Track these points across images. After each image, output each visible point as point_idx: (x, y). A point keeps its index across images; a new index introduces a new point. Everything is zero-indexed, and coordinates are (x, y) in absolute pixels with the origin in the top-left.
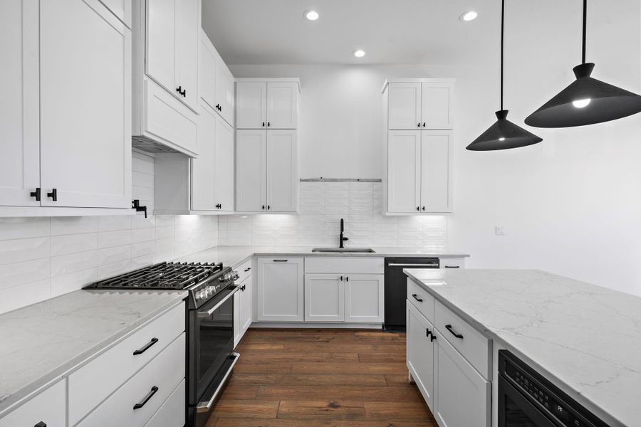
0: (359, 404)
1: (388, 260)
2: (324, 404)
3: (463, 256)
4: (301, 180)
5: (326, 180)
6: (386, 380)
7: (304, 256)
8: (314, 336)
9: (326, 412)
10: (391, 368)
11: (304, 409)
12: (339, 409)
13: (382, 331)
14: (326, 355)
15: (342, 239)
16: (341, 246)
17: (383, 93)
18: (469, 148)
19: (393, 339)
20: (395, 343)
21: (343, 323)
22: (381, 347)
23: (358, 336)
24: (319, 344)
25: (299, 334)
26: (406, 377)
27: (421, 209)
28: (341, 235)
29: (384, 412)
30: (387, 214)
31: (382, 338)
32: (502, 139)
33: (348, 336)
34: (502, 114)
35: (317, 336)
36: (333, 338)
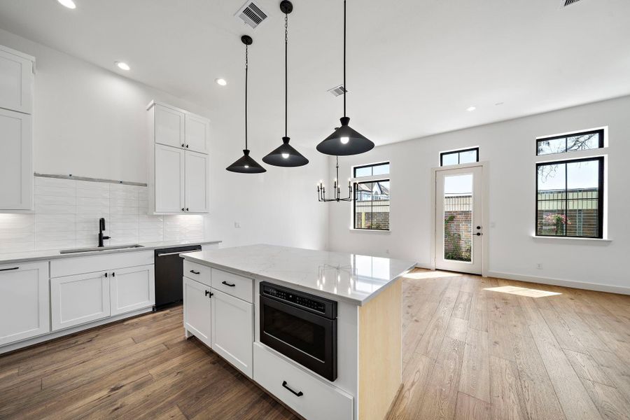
0: (144, 374)
1: (157, 252)
2: (105, 393)
3: (217, 242)
4: (36, 175)
5: (77, 178)
6: (166, 346)
7: (49, 259)
8: (69, 342)
9: (109, 398)
10: (168, 336)
11: (77, 410)
12: (124, 388)
13: (153, 312)
14: (93, 352)
15: (101, 239)
16: (101, 244)
17: (148, 110)
18: (229, 169)
19: (165, 315)
20: (167, 318)
21: (109, 317)
22: (154, 325)
23: (128, 324)
24: (78, 347)
25: (44, 348)
26: (183, 337)
27: (185, 210)
28: (101, 234)
29: (170, 368)
30: (155, 213)
31: (154, 318)
32: (247, 167)
33: (116, 328)
34: (246, 152)
35: (74, 341)
36: (97, 336)
